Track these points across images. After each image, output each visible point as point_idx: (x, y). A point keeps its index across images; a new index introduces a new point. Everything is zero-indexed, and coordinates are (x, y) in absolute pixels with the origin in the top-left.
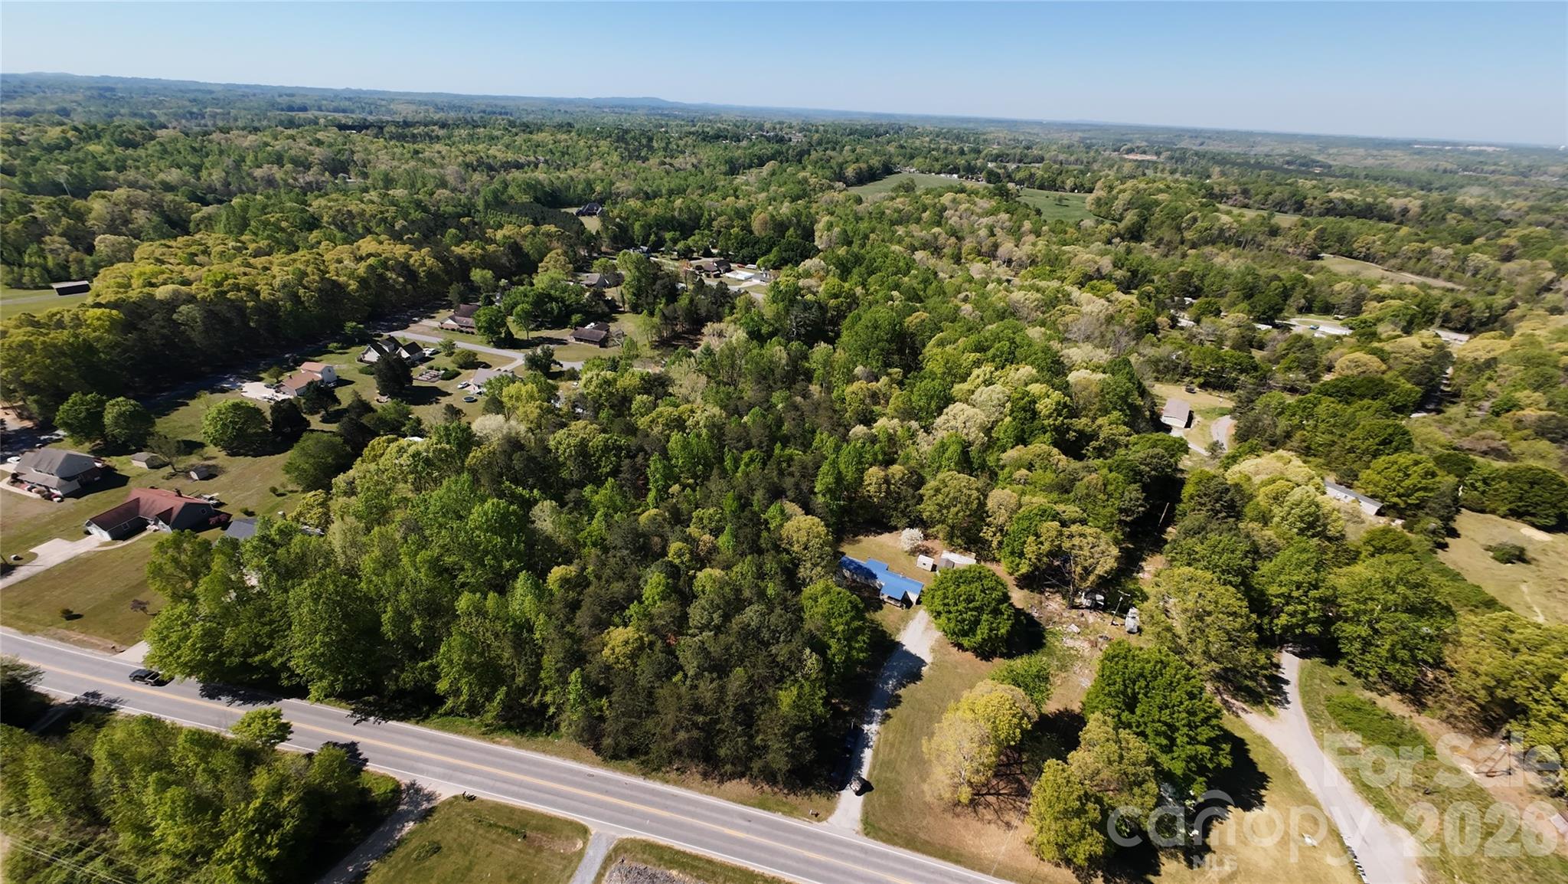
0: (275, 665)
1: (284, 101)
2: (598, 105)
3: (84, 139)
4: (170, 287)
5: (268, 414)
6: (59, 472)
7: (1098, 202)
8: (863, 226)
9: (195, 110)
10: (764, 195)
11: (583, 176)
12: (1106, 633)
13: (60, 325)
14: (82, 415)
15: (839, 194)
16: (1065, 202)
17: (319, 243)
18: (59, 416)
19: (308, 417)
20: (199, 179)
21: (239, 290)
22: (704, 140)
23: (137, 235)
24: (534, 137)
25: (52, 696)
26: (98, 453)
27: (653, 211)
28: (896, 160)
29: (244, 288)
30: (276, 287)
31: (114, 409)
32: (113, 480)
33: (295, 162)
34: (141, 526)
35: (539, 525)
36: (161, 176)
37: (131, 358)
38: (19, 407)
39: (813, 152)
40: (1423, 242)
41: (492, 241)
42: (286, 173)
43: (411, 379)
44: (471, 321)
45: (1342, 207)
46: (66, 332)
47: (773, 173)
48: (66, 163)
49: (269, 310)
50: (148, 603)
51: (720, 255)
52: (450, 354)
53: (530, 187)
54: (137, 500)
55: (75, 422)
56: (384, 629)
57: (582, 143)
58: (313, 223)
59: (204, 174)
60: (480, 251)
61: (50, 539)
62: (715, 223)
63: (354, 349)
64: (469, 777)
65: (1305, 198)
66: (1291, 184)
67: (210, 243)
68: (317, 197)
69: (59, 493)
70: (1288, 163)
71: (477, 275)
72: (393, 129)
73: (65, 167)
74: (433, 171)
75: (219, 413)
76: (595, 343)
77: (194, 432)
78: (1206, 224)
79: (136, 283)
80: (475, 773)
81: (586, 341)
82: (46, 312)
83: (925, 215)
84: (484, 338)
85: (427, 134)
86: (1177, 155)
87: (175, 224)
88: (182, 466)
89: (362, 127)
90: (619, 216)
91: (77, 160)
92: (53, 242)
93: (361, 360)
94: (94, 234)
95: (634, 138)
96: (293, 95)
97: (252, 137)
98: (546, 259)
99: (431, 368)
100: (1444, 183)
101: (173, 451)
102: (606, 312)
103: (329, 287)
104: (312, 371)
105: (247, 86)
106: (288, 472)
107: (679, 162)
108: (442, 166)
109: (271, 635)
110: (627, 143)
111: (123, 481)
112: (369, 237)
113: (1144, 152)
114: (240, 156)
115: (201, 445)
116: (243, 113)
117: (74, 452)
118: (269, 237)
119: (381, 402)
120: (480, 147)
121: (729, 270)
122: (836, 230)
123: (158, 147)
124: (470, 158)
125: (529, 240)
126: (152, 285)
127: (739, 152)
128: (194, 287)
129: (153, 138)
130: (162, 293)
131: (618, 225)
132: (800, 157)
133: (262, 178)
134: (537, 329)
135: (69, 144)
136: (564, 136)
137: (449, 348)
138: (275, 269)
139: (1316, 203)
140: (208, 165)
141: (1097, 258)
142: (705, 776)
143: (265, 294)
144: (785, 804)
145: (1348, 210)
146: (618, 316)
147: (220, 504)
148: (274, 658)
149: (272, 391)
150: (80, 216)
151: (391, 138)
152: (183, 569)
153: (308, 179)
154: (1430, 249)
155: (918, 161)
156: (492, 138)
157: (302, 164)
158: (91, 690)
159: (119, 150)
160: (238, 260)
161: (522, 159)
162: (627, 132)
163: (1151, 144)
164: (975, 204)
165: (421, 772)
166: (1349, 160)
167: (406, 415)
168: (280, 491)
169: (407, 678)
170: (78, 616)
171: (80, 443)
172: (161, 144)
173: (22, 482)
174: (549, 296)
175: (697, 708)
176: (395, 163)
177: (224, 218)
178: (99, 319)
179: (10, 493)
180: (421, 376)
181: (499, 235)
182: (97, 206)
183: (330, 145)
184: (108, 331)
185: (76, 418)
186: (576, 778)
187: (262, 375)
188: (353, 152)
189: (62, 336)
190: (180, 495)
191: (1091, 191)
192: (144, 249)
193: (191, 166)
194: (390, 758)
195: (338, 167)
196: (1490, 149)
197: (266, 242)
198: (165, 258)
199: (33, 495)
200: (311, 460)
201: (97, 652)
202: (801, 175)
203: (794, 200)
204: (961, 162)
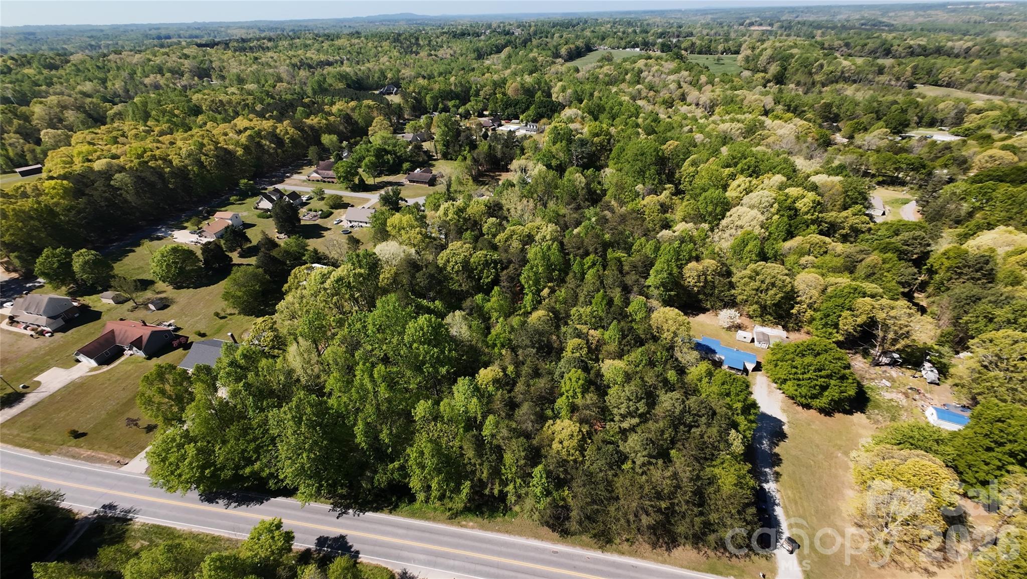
0: (264, 474)
1: (154, 33)
2: (371, 21)
3: (20, 65)
4: (104, 161)
5: (199, 253)
6: (45, 313)
7: (747, 59)
8: (587, 87)
9: (93, 43)
10: (509, 71)
11: (377, 68)
12: (911, 385)
13: (25, 195)
14: (55, 266)
15: (561, 66)
16: (722, 62)
17: (205, 124)
18: (37, 268)
19: (230, 254)
20: (106, 88)
21: (156, 160)
22: (454, 37)
23: (71, 129)
24: (336, 42)
25: (75, 511)
26: (74, 294)
27: (436, 87)
28: (593, 41)
29: (161, 159)
30: (184, 156)
31: (80, 259)
32: (89, 315)
33: (173, 71)
34: (119, 352)
35: (454, 331)
36: (79, 88)
37: (85, 218)
38: (6, 262)
39: (533, 40)
40: (992, 69)
41: (330, 114)
42: (167, 79)
43: (299, 220)
44: (331, 173)
45: (919, 50)
46: (30, 200)
47: (509, 57)
48: (11, 82)
49: (181, 173)
50: (138, 419)
51: (491, 115)
52: (323, 199)
53: (343, 77)
54: (112, 332)
55: (51, 272)
56: (358, 440)
57: (370, 45)
58: (196, 111)
59: (109, 84)
60: (324, 121)
61: (49, 368)
62: (481, 93)
63: (248, 200)
64: (451, 562)
65: (892, 46)
66: (877, 37)
67: (126, 129)
68: (194, 93)
69: (49, 329)
70: (863, 25)
71: (326, 139)
72: (235, 44)
73: (10, 86)
74: (271, 71)
75: (163, 256)
76: (425, 183)
77: (145, 272)
78: (831, 68)
79: (77, 160)
80: (455, 557)
81: (417, 182)
82: (12, 187)
83: (628, 77)
84: (344, 185)
85: (260, 46)
86: (785, 24)
87: (96, 119)
88: (141, 300)
89: (212, 45)
90: (414, 92)
91: (17, 80)
92: (11, 138)
93: (257, 208)
94: (39, 131)
95: (406, 39)
96: (158, 29)
97: (138, 56)
98: (374, 124)
99: (311, 210)
100: (977, 31)
101: (132, 288)
102: (427, 161)
103: (223, 153)
104: (223, 218)
105: (126, 25)
106: (226, 300)
107: (440, 53)
108: (276, 67)
109: (257, 450)
110: (401, 43)
111: (97, 316)
112: (240, 118)
113: (761, 25)
114: (132, 70)
115: (152, 283)
116: (127, 43)
117: (54, 295)
118: (169, 121)
119: (282, 240)
120: (300, 52)
121: (500, 125)
122: (569, 91)
123: (73, 68)
124: (295, 60)
125: (357, 111)
126: (90, 161)
127: (481, 43)
128: (122, 159)
129: (68, 62)
130: (98, 165)
131: (415, 98)
132: (525, 43)
133: (151, 85)
134: (379, 175)
135: (10, 70)
136: (357, 41)
137: (320, 195)
138: (179, 143)
139: (900, 49)
140: (111, 77)
141: (762, 98)
142: (654, 546)
143: (176, 162)
144: (732, 567)
145: (925, 52)
146: (434, 163)
147: (177, 329)
148: (262, 470)
149: (197, 236)
150: (27, 118)
151: (235, 51)
152: (170, 397)
153: (183, 83)
154: (997, 74)
155: (609, 40)
156: (306, 46)
157: (177, 73)
158: (107, 503)
159: (45, 72)
160: (150, 139)
161: (331, 59)
162: (399, 35)
163: (765, 19)
164: (662, 66)
165: (408, 560)
166: (906, 19)
167: (304, 247)
168: (223, 314)
169: (381, 479)
170: (84, 435)
171: (58, 288)
172: (75, 65)
173: (18, 322)
174: (385, 150)
175: (659, 496)
176: (243, 67)
177: (131, 112)
178: (54, 188)
179: (10, 332)
180: (306, 217)
181: (335, 109)
182: (37, 110)
183: (195, 58)
184: (63, 198)
185: (51, 268)
186: (542, 556)
187: (186, 225)
188: (211, 62)
189: (28, 204)
190: (145, 325)
191: (737, 52)
192: (77, 137)
193: (100, 79)
194: (377, 548)
195: (203, 73)
196: (1002, 5)
197: (167, 125)
198: (96, 142)
199: (29, 332)
200: (244, 289)
201: (105, 466)
202: (531, 55)
203: (531, 73)
204: (639, 39)
